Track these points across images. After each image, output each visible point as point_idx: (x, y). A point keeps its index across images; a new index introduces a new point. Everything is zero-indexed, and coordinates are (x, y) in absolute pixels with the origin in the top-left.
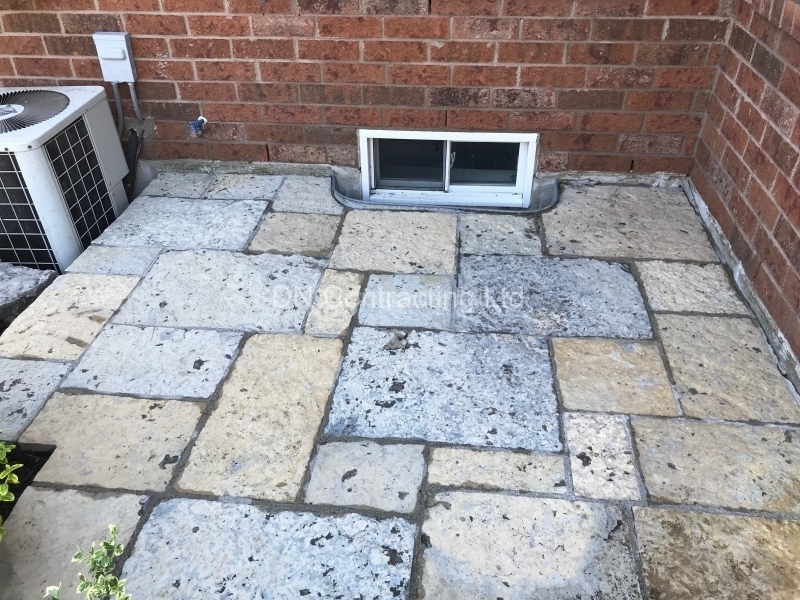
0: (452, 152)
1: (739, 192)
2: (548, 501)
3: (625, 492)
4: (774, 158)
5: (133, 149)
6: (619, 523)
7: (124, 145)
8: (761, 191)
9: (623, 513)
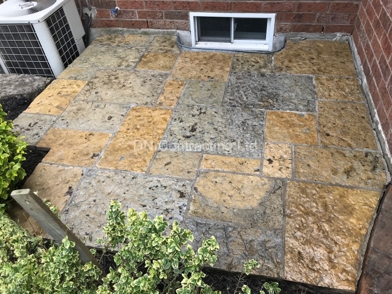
0: (234, 23)
1: (369, 42)
2: (251, 177)
3: (285, 175)
4: (383, 24)
5: (87, 23)
6: (280, 187)
7: (83, 21)
8: (377, 41)
9: (283, 183)
